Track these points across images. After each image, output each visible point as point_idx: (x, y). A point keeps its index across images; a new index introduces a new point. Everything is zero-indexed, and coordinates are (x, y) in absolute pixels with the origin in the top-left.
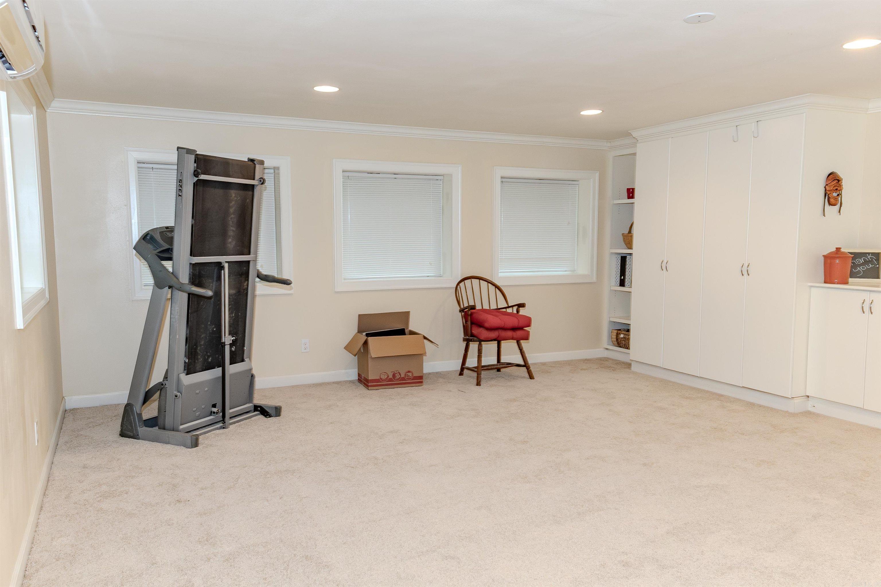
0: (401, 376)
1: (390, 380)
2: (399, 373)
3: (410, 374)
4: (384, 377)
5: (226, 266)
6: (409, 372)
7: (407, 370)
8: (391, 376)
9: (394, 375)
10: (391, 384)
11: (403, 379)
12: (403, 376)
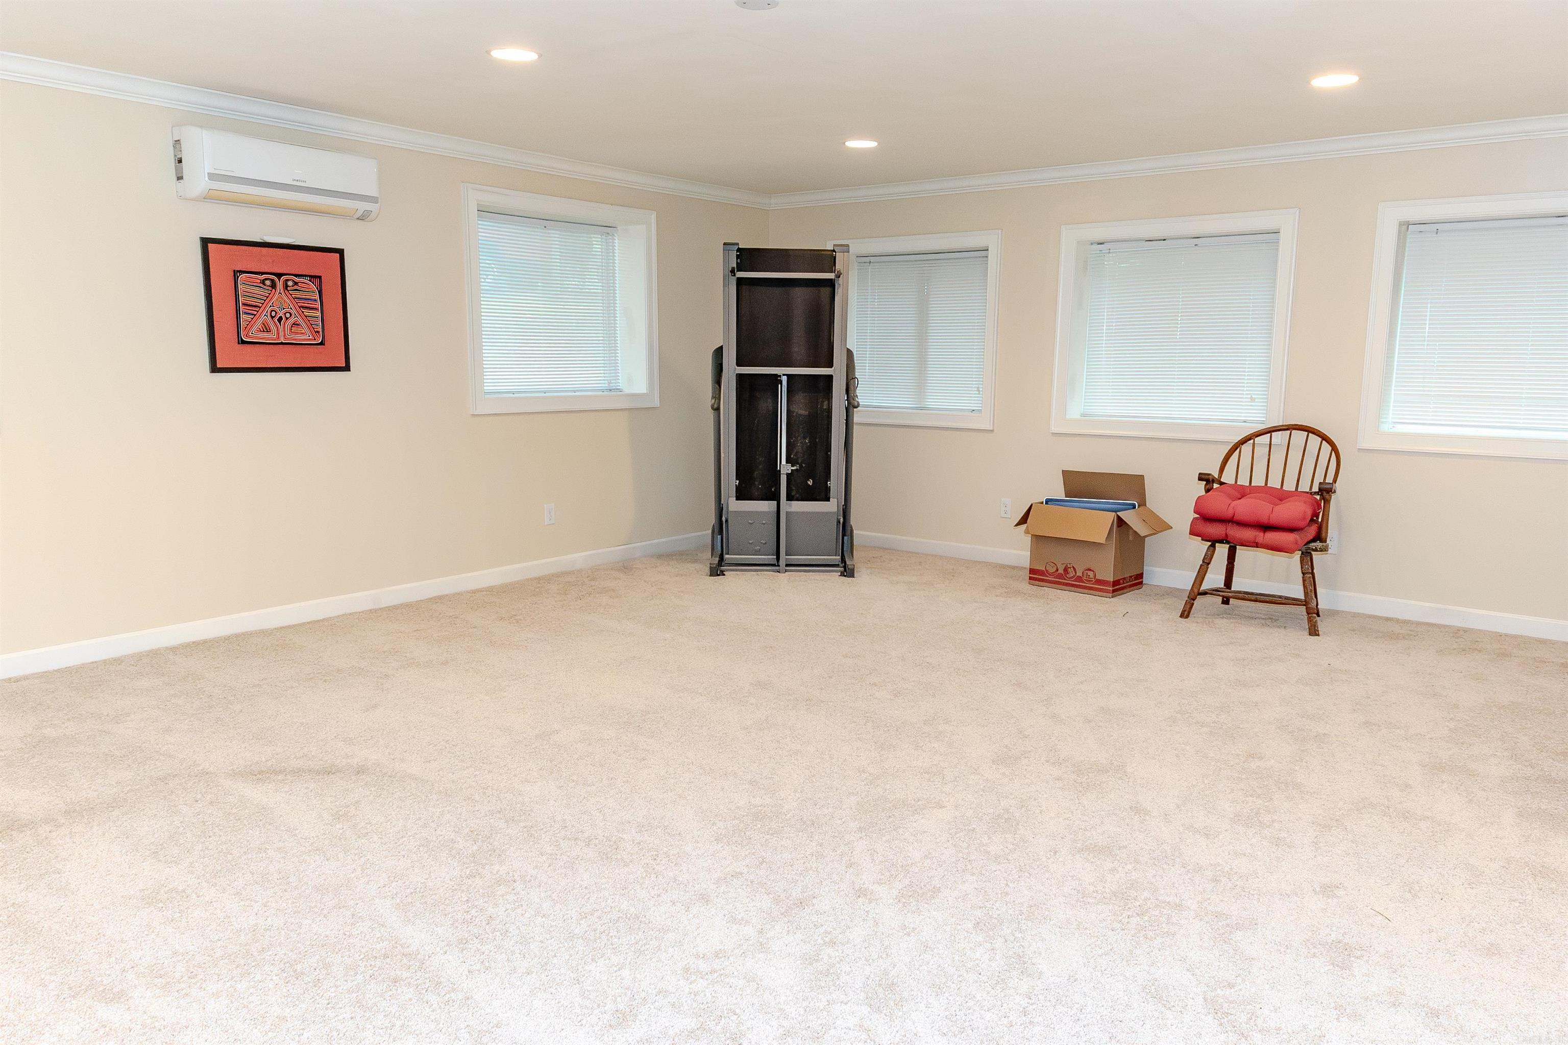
0: (1076, 573)
1: (1060, 576)
2: (1073, 567)
3: (1091, 574)
4: (1052, 570)
5: (784, 379)
6: (1090, 570)
7: (1088, 566)
8: (1061, 571)
9: (1066, 570)
10: (1059, 582)
11: (1079, 579)
12: (1079, 574)
